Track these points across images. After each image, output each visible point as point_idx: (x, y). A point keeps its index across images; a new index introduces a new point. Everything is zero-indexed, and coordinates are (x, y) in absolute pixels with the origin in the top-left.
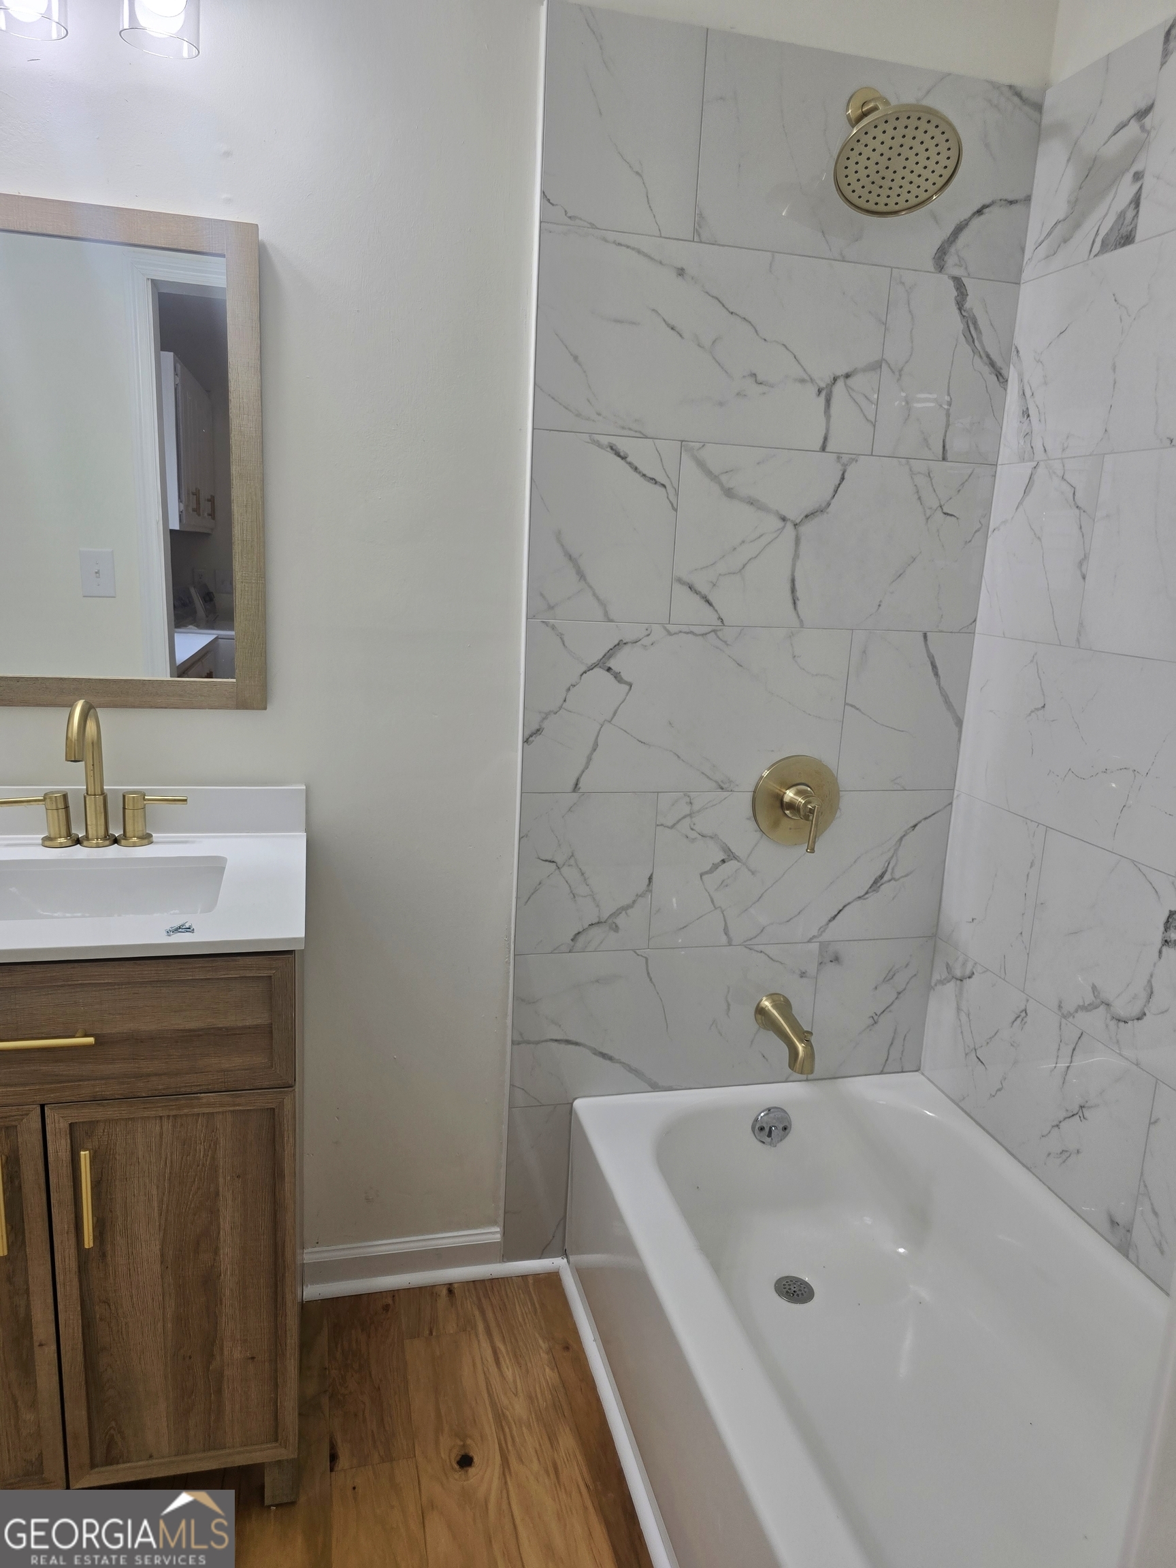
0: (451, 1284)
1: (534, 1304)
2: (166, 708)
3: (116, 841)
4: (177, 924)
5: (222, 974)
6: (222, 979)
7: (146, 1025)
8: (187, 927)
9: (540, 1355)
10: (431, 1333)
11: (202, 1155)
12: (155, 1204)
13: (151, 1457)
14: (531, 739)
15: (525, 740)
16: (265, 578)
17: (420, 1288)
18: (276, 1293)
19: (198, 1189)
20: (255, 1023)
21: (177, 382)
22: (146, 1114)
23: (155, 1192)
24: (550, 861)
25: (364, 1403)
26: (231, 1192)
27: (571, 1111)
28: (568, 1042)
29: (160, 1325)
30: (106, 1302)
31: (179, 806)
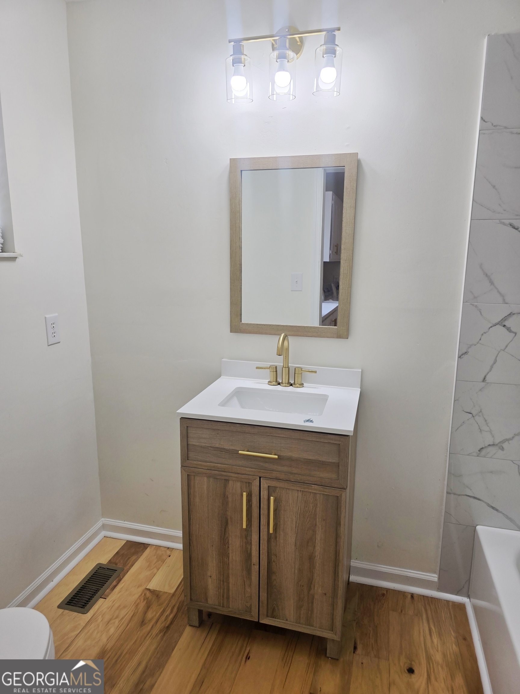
0: (413, 594)
1: (451, 614)
2: (312, 337)
3: (291, 385)
4: (308, 419)
5: (322, 440)
6: (322, 442)
7: (295, 455)
8: (311, 420)
9: (451, 637)
10: (402, 611)
11: (311, 509)
12: (294, 523)
13: (287, 620)
14: (462, 356)
15: (459, 356)
16: (351, 287)
17: (399, 591)
18: (335, 570)
19: (309, 521)
20: (333, 461)
21: (333, 203)
22: (293, 488)
23: (294, 518)
24: (469, 413)
25: (370, 631)
26: (321, 525)
27: (475, 530)
28: (475, 498)
29: (293, 570)
30: (276, 555)
31: (313, 374)
